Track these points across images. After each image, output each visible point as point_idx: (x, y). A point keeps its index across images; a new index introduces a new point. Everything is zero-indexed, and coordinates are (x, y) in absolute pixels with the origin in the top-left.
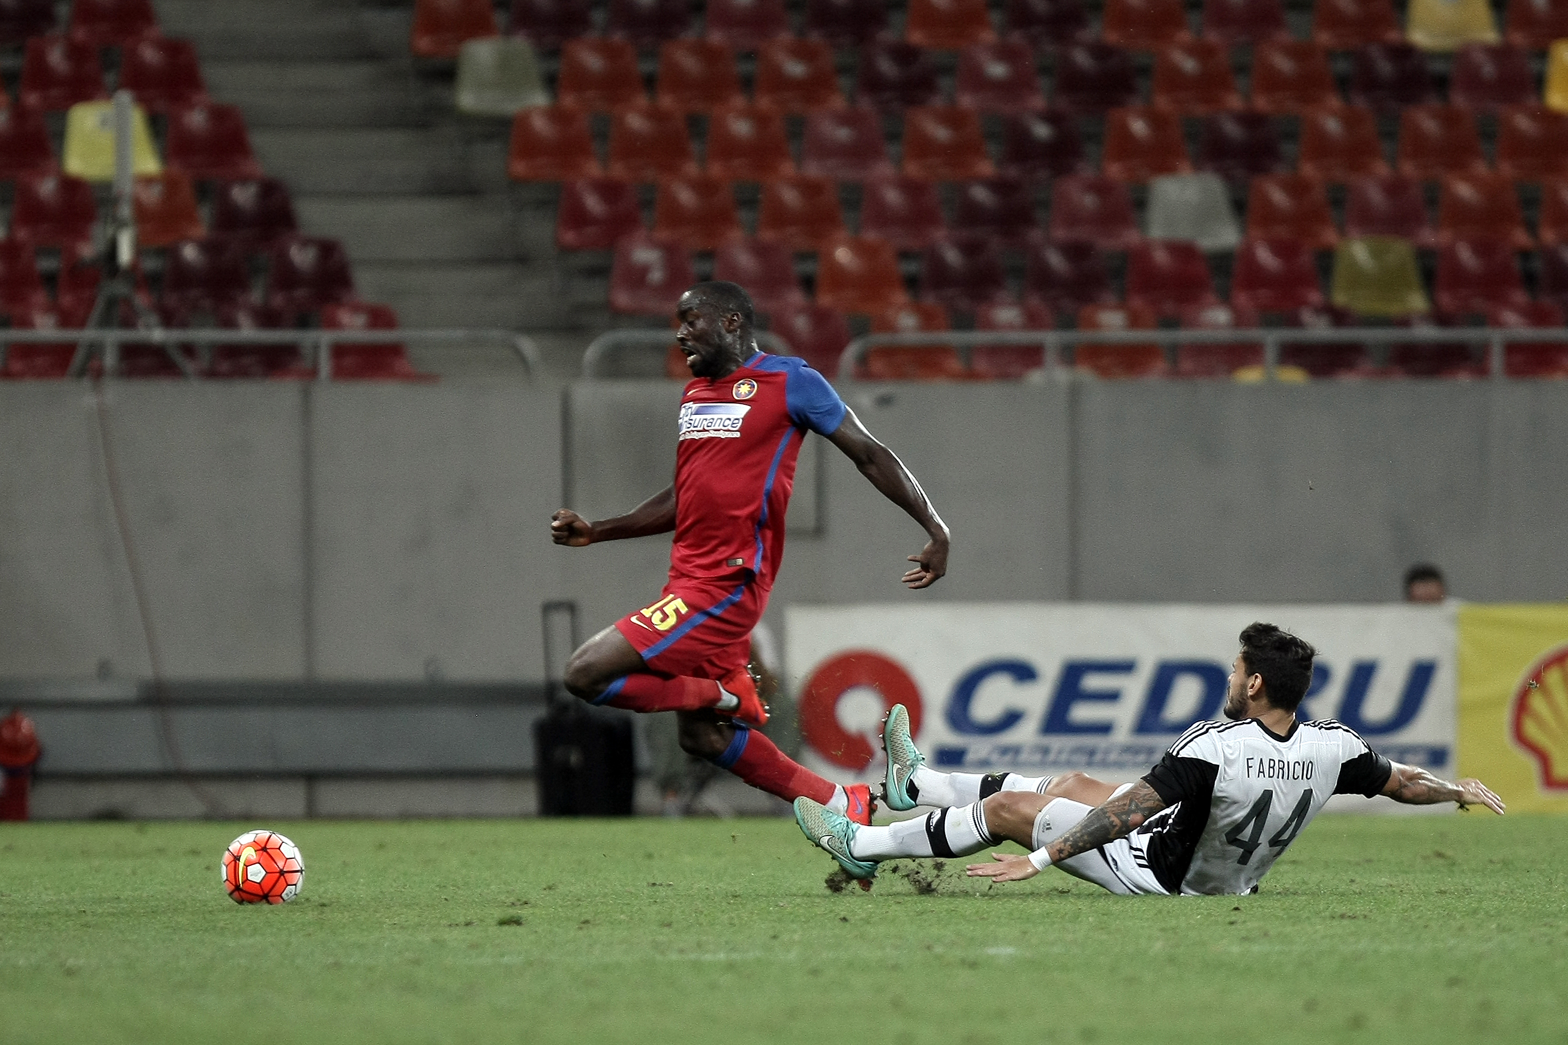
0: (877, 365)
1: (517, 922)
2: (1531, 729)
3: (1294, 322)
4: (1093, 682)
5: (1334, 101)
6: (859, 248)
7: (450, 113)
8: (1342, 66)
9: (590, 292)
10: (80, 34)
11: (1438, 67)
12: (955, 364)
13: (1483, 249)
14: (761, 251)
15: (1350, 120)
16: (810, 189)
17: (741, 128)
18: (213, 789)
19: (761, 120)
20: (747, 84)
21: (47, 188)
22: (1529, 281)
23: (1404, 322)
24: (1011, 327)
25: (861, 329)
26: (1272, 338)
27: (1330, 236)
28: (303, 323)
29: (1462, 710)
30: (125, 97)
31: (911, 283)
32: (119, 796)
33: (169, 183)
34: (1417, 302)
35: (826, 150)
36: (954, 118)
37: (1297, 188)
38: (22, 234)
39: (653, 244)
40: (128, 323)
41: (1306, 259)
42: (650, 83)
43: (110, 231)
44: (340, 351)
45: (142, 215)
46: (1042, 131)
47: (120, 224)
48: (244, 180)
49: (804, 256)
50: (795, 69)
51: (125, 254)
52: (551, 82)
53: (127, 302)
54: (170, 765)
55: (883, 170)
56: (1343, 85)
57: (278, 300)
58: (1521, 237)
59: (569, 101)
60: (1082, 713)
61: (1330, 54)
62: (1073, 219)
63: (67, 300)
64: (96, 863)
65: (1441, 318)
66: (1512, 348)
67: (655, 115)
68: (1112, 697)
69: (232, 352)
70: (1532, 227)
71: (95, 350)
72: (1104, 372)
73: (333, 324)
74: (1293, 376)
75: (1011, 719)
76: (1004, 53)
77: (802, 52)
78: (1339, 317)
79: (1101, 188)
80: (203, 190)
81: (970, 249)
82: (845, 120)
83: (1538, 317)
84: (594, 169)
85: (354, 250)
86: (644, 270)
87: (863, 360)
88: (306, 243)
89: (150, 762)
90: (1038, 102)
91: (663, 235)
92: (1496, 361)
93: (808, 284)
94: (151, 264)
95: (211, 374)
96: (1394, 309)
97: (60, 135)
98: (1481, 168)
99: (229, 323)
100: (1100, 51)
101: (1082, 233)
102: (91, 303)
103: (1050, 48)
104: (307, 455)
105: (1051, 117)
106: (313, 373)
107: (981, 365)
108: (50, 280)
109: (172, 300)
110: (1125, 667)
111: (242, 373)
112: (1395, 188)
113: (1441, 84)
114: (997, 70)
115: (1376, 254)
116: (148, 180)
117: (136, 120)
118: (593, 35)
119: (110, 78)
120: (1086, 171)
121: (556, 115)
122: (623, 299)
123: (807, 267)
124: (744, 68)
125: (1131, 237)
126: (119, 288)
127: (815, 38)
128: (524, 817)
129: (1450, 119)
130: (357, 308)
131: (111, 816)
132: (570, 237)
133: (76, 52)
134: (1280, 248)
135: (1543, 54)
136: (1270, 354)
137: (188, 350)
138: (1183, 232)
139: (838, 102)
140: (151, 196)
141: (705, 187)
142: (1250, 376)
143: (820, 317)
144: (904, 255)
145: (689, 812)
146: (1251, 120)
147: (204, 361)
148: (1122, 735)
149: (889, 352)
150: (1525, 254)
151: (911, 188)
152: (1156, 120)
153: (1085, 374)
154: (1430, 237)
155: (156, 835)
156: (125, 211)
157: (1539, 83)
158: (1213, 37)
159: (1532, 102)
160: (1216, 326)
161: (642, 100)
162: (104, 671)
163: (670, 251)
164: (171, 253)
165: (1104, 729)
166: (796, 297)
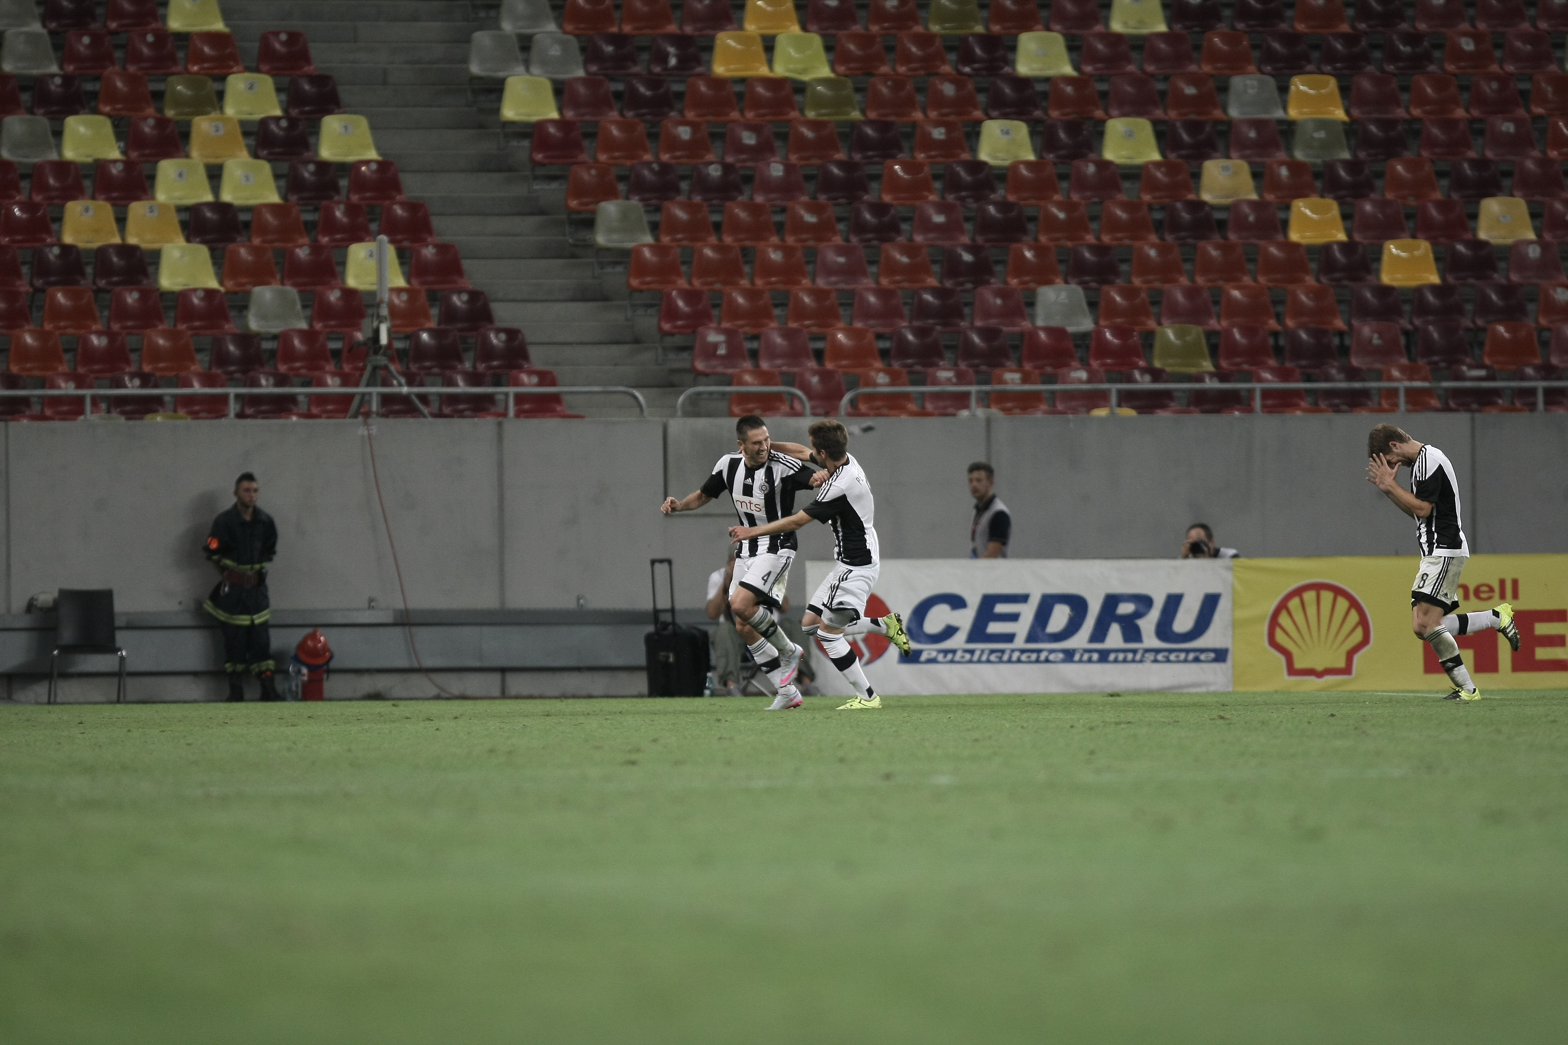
0: (863, 407)
1: (633, 763)
2: (1280, 637)
3: (1130, 379)
4: (1000, 608)
5: (1153, 238)
6: (851, 332)
7: (590, 246)
8: (1158, 215)
9: (680, 361)
10: (355, 198)
11: (1218, 215)
12: (912, 407)
13: (1248, 331)
14: (788, 334)
15: (1163, 250)
16: (819, 294)
17: (775, 256)
18: (439, 678)
19: (788, 251)
20: (780, 228)
21: (334, 296)
22: (1278, 351)
23: (1199, 379)
24: (949, 381)
25: (852, 385)
26: (1114, 388)
27: (1151, 324)
28: (497, 383)
29: (1235, 624)
30: (384, 238)
31: (884, 354)
32: (381, 683)
33: (411, 292)
34: (1207, 365)
35: (830, 270)
36: (911, 250)
37: (1129, 293)
38: (318, 326)
39: (720, 331)
40: (386, 383)
41: (1136, 338)
42: (717, 227)
43: (375, 324)
44: (520, 399)
45: (394, 312)
46: (967, 257)
47: (381, 319)
48: (459, 292)
49: (816, 338)
50: (810, 218)
51: (384, 339)
52: (655, 228)
53: (386, 368)
54: (416, 665)
55: (868, 282)
56: (1159, 227)
57: (481, 367)
58: (1272, 323)
59: (666, 239)
60: (994, 628)
61: (1150, 207)
62: (987, 314)
63: (347, 368)
64: (366, 726)
65: (1222, 376)
66: (1267, 394)
67: (720, 248)
68: (1014, 617)
69: (453, 399)
70: (1279, 317)
71: (365, 399)
72: (1007, 411)
73: (517, 383)
74: (1128, 412)
75: (950, 631)
76: (942, 208)
77: (813, 208)
78: (1157, 375)
79: (1004, 294)
80: (433, 297)
81: (920, 333)
82: (840, 251)
83: (1284, 375)
84: (682, 283)
85: (529, 336)
86: (716, 346)
87: (853, 403)
88: (498, 331)
89: (402, 662)
90: (966, 239)
91: (726, 325)
92: (1258, 403)
93: (819, 355)
94: (399, 345)
95: (440, 415)
96: (1193, 370)
97: (343, 263)
98: (1247, 280)
99: (452, 383)
100: (1004, 206)
101: (993, 322)
102: (363, 369)
103: (972, 204)
104: (500, 465)
105: (972, 249)
106: (505, 415)
107: (929, 407)
108: (336, 353)
109: (414, 368)
110: (1023, 598)
111: (460, 414)
112: (1192, 293)
113: (1221, 225)
114: (939, 219)
115: (1179, 335)
116: (398, 291)
117: (391, 252)
118: (681, 198)
119: (374, 227)
120: (996, 283)
121: (658, 248)
122: (700, 365)
123: (820, 345)
124: (778, 218)
125: (1026, 324)
126: (382, 360)
127: (822, 198)
128: (640, 696)
129: (1227, 248)
130: (531, 373)
131: (376, 696)
132: (667, 326)
133: (352, 210)
134: (1118, 332)
135: (1287, 208)
136: (1114, 399)
137: (424, 398)
138: (1056, 322)
139: (838, 240)
140: (399, 301)
141: (752, 294)
142: (1101, 413)
143: (826, 376)
144: (879, 336)
145: (745, 693)
146: (1100, 249)
147: (435, 407)
148: (1019, 642)
149: (870, 398)
150: (1275, 334)
151: (884, 294)
152: (1040, 250)
153: (994, 411)
154: (1213, 324)
155: (405, 708)
156: (384, 311)
157: (1285, 225)
158: (1075, 197)
159: (1280, 238)
160: (1080, 381)
161: (713, 239)
162: (371, 603)
163: (730, 334)
164: (413, 337)
165: (1009, 638)
166: (812, 364)
